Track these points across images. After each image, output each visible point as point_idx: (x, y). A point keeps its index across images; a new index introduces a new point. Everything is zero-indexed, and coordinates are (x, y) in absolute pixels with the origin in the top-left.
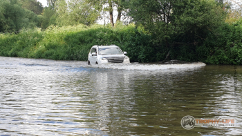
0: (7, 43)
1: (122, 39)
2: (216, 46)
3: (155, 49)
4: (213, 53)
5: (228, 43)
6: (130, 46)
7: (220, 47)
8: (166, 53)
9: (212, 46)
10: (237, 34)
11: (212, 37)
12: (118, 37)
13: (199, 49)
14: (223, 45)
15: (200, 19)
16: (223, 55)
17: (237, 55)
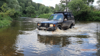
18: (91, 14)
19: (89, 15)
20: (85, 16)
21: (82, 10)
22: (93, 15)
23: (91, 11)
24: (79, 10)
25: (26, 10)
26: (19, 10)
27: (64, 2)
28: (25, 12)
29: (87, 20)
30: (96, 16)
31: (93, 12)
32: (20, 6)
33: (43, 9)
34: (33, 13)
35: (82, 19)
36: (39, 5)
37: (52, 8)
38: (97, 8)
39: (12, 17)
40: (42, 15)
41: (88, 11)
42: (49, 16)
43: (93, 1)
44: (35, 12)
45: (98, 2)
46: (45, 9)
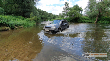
21: (75, 16)
25: (43, 17)
26: (39, 17)
27: (65, 12)
28: (42, 18)
32: (39, 15)
33: (52, 16)
34: (47, 18)
36: (50, 14)
37: (58, 15)
38: (84, 15)
39: (35, 21)
40: (52, 19)
43: (82, 11)
44: (48, 18)
45: (85, 11)
46: (53, 16)
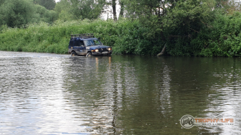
0: (14, 38)
1: (121, 33)
2: (210, 39)
3: (152, 43)
4: (207, 46)
5: (222, 36)
6: (128, 39)
7: (214, 40)
8: (163, 47)
9: (207, 39)
10: (231, 26)
11: (206, 30)
12: (117, 31)
13: (193, 41)
14: (217, 38)
15: (192, 12)
16: (216, 48)
17: (230, 48)
18: (217, 26)
19: (210, 31)
20: (194, 37)
22: (227, 32)
23: (218, 15)
24: (165, 11)
29: (204, 52)
30: (237, 34)
31: (226, 17)
35: (183, 51)
41: (204, 14)
42: (27, 39)
